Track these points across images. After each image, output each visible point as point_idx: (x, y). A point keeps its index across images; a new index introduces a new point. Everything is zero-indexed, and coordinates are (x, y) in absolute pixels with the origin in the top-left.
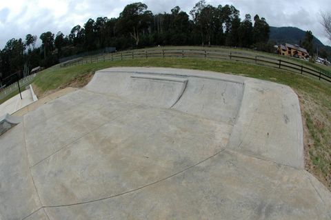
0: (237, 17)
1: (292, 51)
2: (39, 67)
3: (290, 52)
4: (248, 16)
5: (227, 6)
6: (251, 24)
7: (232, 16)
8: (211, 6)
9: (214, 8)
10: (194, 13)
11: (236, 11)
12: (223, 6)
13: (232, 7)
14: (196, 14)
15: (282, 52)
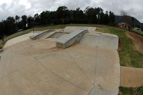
0: (102, 12)
1: (124, 25)
2: (22, 29)
3: (123, 26)
4: (107, 12)
5: (98, 8)
6: (108, 15)
7: (100, 12)
8: (92, 8)
9: (93, 9)
10: (85, 11)
11: (102, 10)
12: (97, 8)
13: (100, 8)
14: (86, 12)
15: (120, 26)
